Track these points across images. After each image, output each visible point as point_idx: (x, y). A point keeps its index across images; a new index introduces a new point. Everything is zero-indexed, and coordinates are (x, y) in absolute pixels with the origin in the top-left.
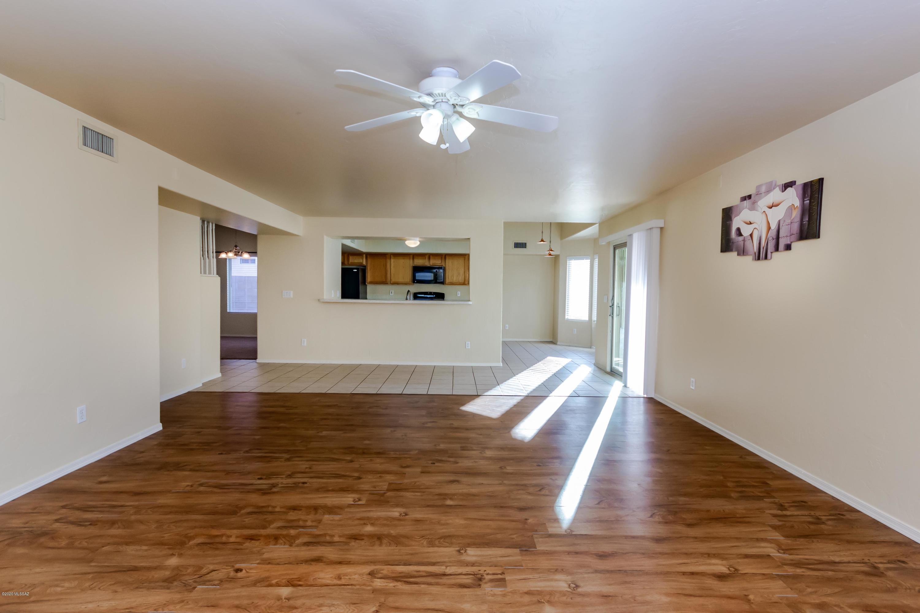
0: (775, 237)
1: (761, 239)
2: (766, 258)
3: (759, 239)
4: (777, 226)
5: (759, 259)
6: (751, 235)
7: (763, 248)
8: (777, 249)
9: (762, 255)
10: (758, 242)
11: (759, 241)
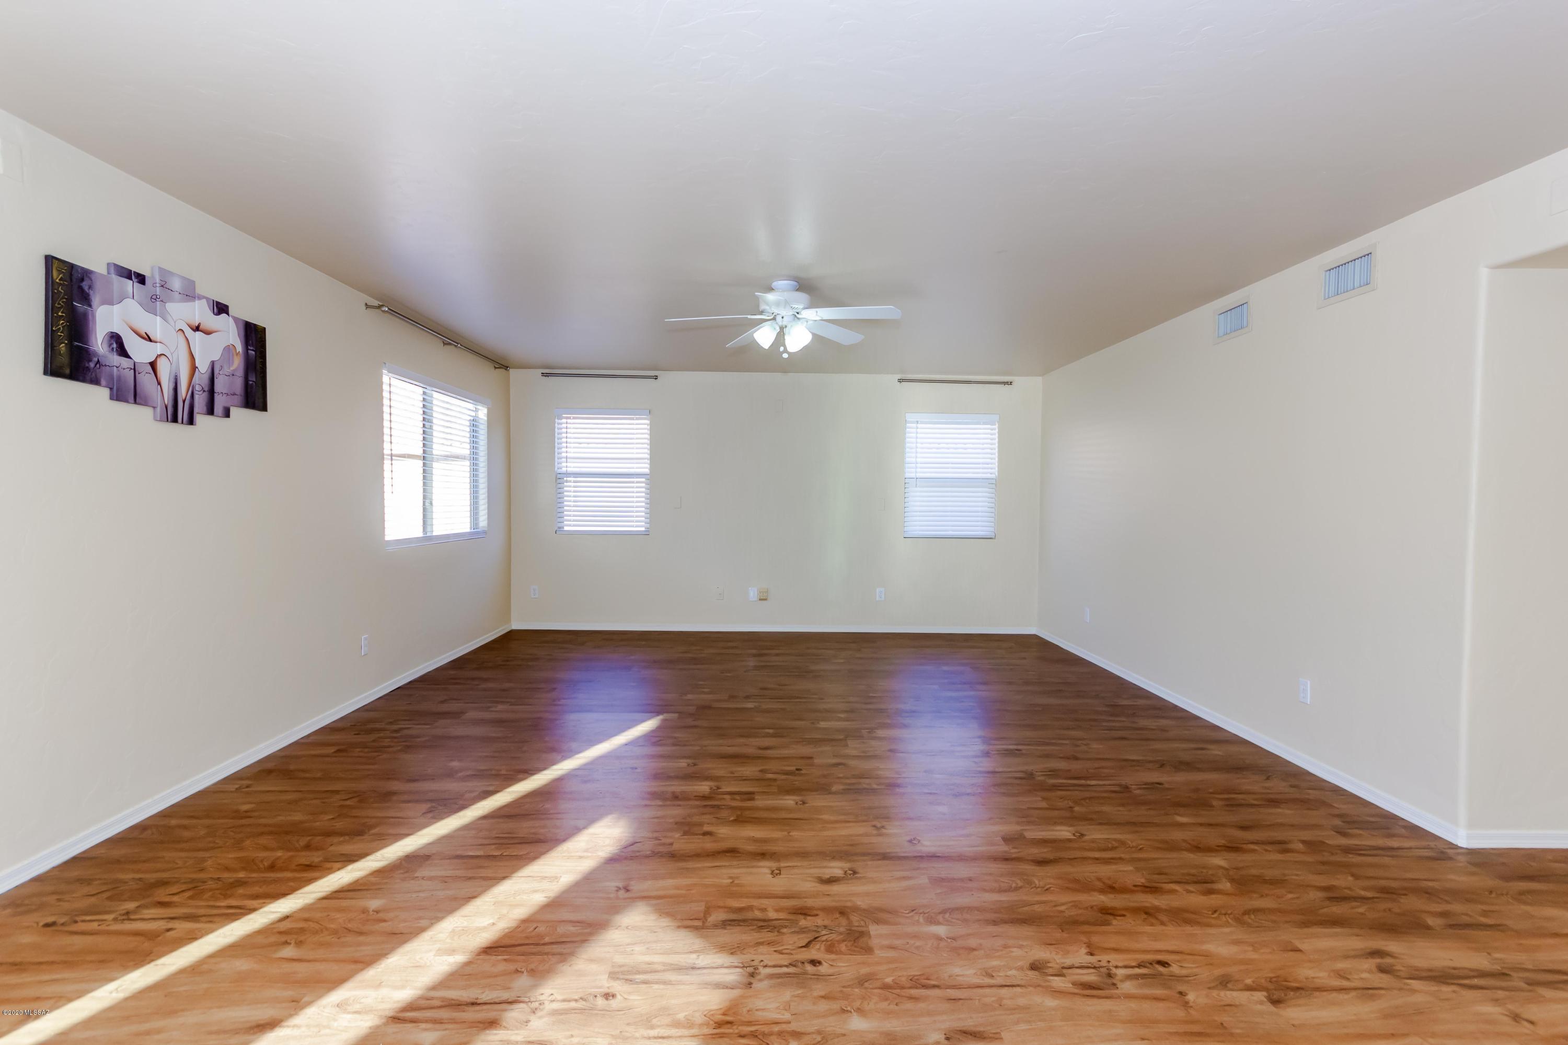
0: (206, 389)
1: (178, 379)
2: (191, 421)
3: (173, 380)
4: (210, 370)
5: (175, 420)
6: (153, 365)
7: (184, 402)
8: (210, 411)
9: (183, 413)
10: (172, 386)
11: (174, 385)
